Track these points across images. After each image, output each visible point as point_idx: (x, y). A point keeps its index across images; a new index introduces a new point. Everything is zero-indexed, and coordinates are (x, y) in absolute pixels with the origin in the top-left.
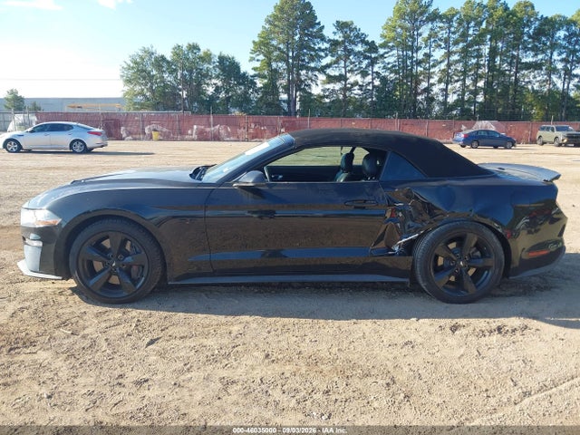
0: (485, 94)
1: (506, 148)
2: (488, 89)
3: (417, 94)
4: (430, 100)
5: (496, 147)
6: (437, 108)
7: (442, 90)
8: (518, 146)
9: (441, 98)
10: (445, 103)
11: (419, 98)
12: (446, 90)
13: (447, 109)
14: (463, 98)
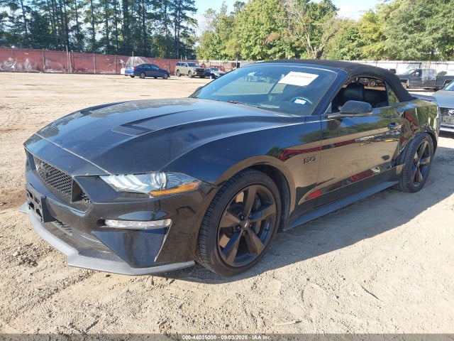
0: (124, 35)
1: (164, 78)
2: (125, 30)
3: (68, 31)
4: (80, 37)
5: (156, 78)
6: (86, 44)
7: (90, 29)
8: (172, 77)
9: (89, 36)
10: (93, 40)
11: (70, 34)
12: (93, 29)
13: (95, 45)
14: (108, 37)
